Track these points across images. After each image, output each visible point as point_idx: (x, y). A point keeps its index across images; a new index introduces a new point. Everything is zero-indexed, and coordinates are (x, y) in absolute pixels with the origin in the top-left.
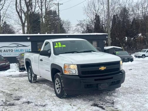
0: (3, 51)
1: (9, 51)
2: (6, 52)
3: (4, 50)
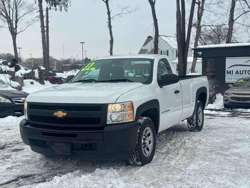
0: (234, 72)
1: (244, 72)
2: (240, 75)
3: (237, 71)
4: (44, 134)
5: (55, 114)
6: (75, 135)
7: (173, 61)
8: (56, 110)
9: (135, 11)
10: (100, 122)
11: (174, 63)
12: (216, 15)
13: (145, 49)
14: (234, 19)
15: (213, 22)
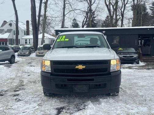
4: (69, 80)
5: (77, 67)
6: (93, 80)
7: (23, 38)
8: (77, 65)
9: (2, 3)
10: (107, 71)
11: (23, 39)
12: (53, 11)
13: (2, 29)
14: (65, 14)
15: (53, 15)
